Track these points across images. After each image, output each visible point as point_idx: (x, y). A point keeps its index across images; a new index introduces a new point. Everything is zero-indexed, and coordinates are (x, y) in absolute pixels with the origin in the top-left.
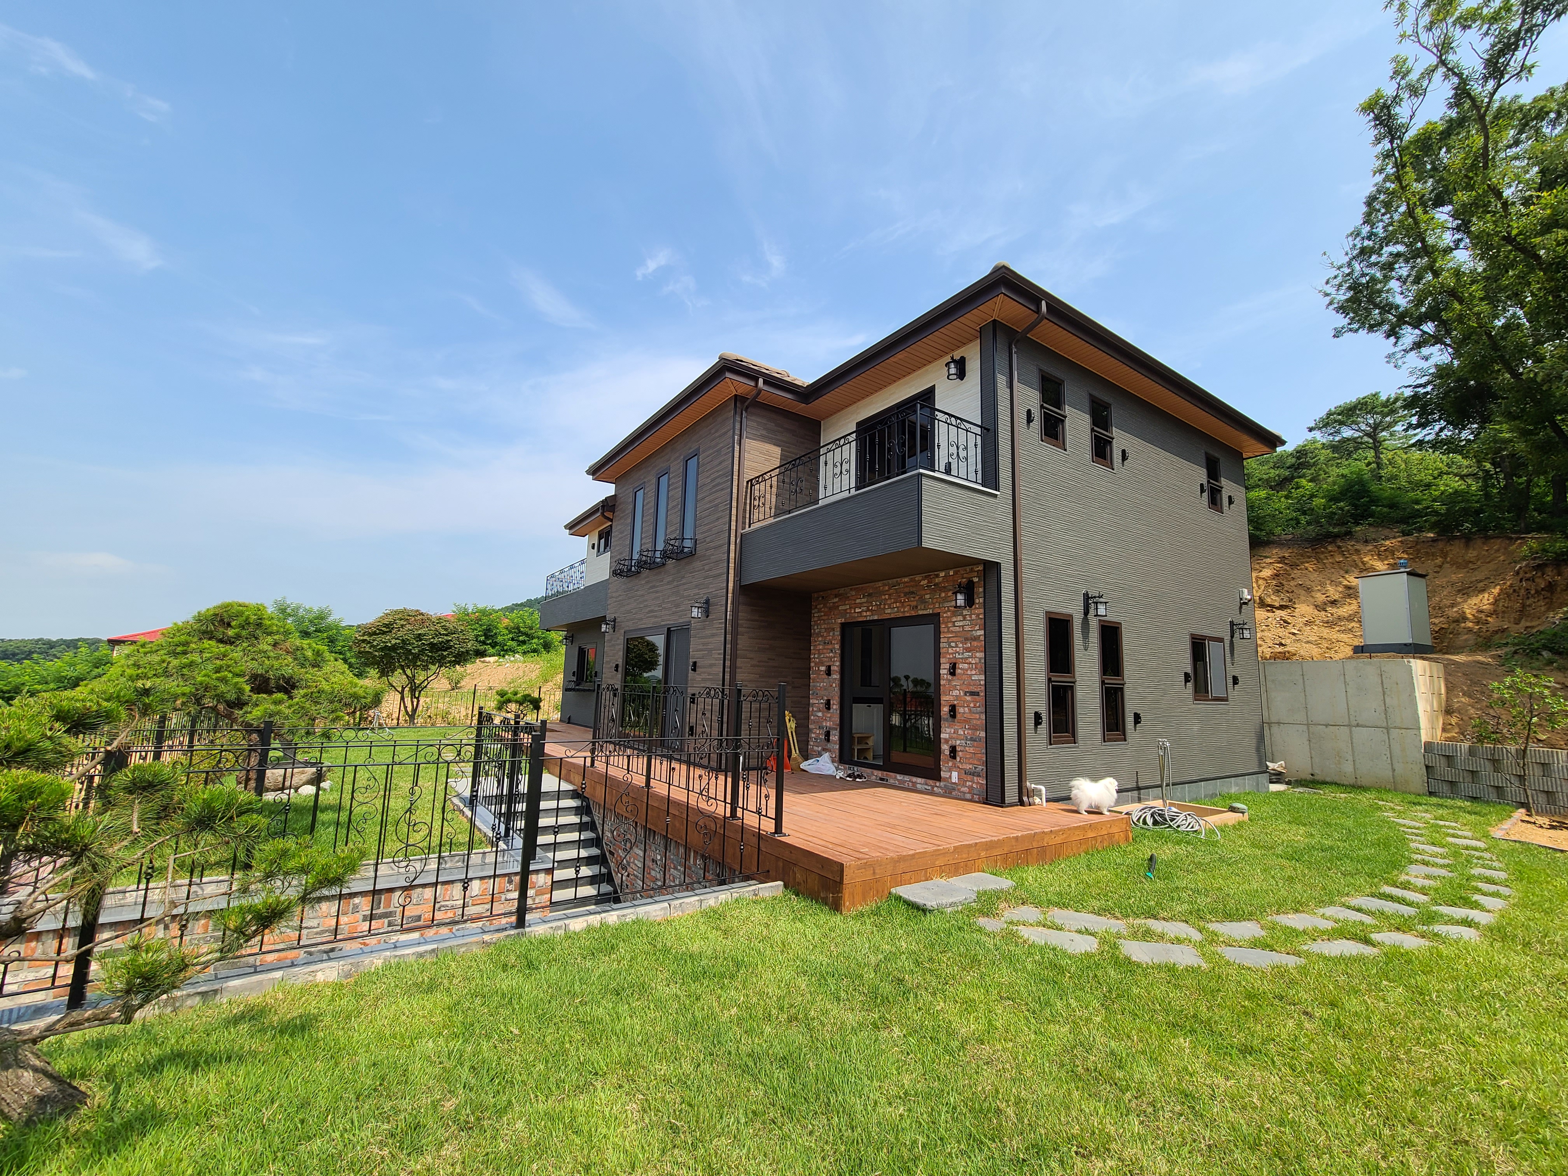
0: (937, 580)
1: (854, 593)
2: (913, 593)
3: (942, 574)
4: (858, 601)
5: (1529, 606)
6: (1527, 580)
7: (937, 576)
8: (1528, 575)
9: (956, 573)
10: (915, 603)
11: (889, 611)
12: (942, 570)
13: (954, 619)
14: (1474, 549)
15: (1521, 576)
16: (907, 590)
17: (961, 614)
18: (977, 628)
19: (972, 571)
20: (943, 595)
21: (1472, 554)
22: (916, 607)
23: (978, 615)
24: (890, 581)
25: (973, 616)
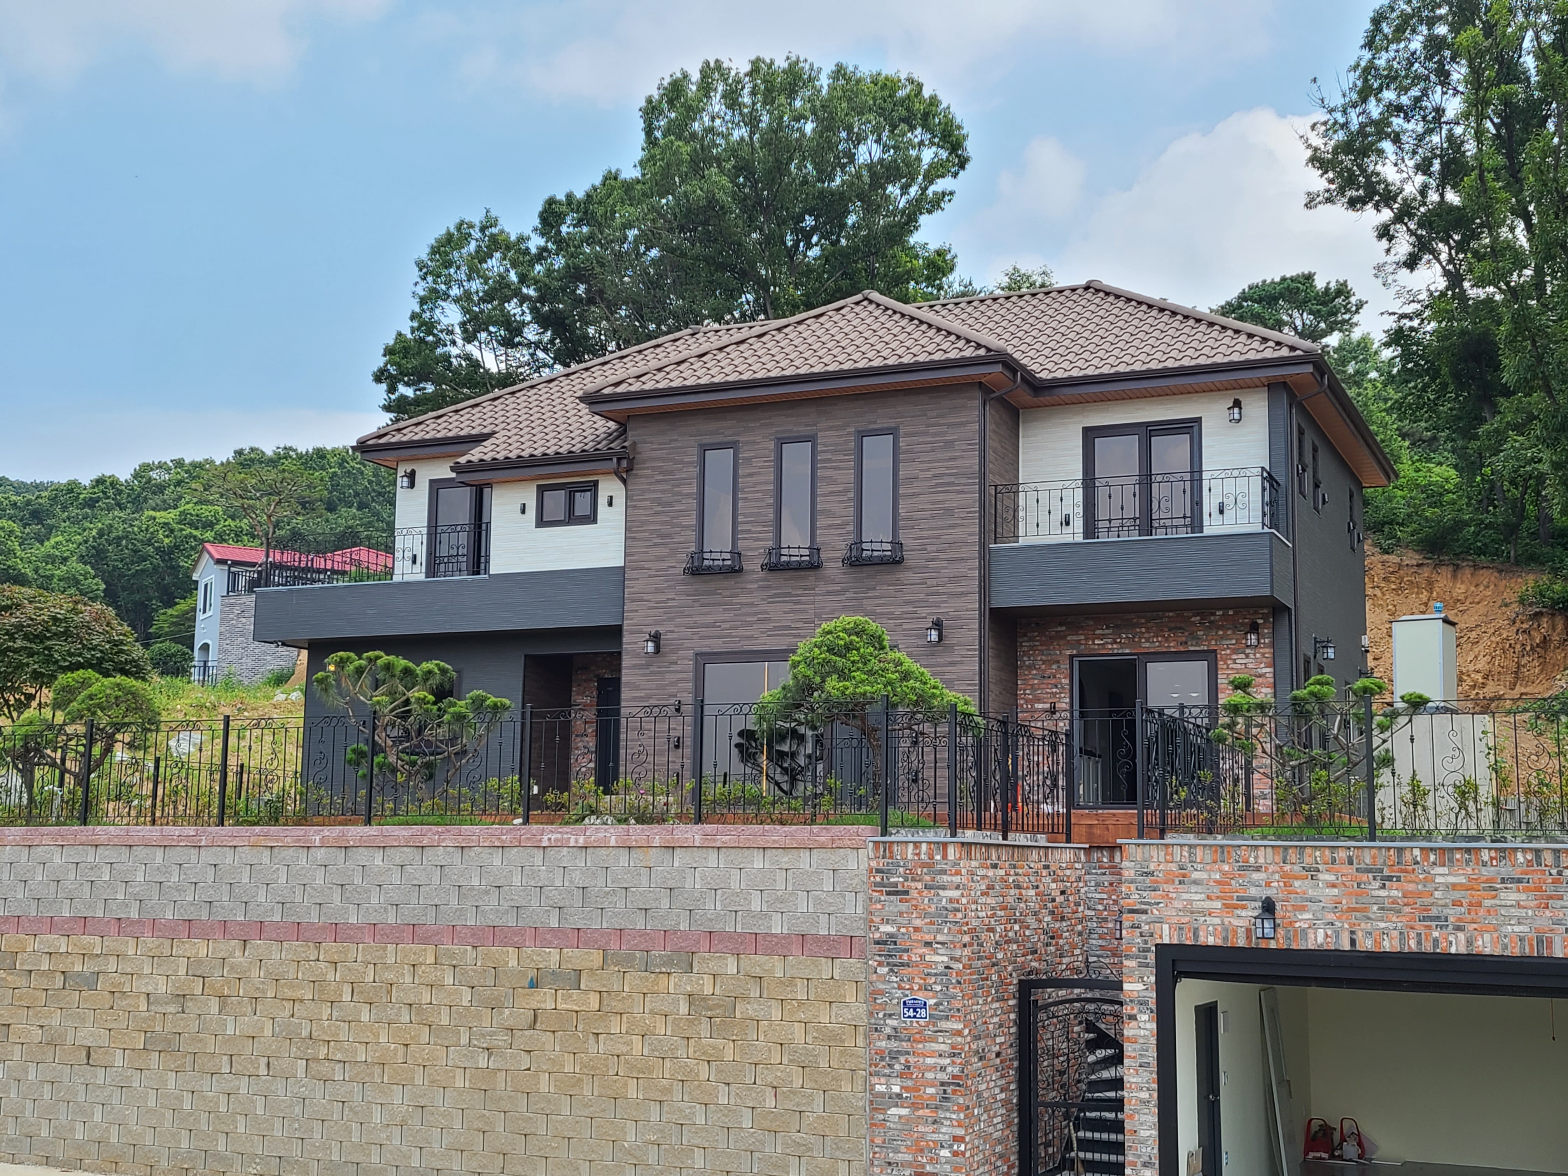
0: (1212, 618)
1: (1091, 623)
2: (1180, 628)
3: (1221, 613)
4: (1098, 632)
5: (1524, 666)
6: (1524, 632)
7: (1214, 614)
8: (1525, 626)
9: (1235, 613)
10: (1184, 639)
11: (1147, 645)
12: (1220, 609)
13: (1234, 657)
14: (1462, 582)
15: (1518, 624)
16: (1173, 625)
17: (1244, 653)
18: (1263, 665)
19: (1256, 612)
20: (1221, 633)
21: (1460, 589)
22: (1186, 643)
23: (1263, 654)
24: (1149, 614)
25: (1258, 655)
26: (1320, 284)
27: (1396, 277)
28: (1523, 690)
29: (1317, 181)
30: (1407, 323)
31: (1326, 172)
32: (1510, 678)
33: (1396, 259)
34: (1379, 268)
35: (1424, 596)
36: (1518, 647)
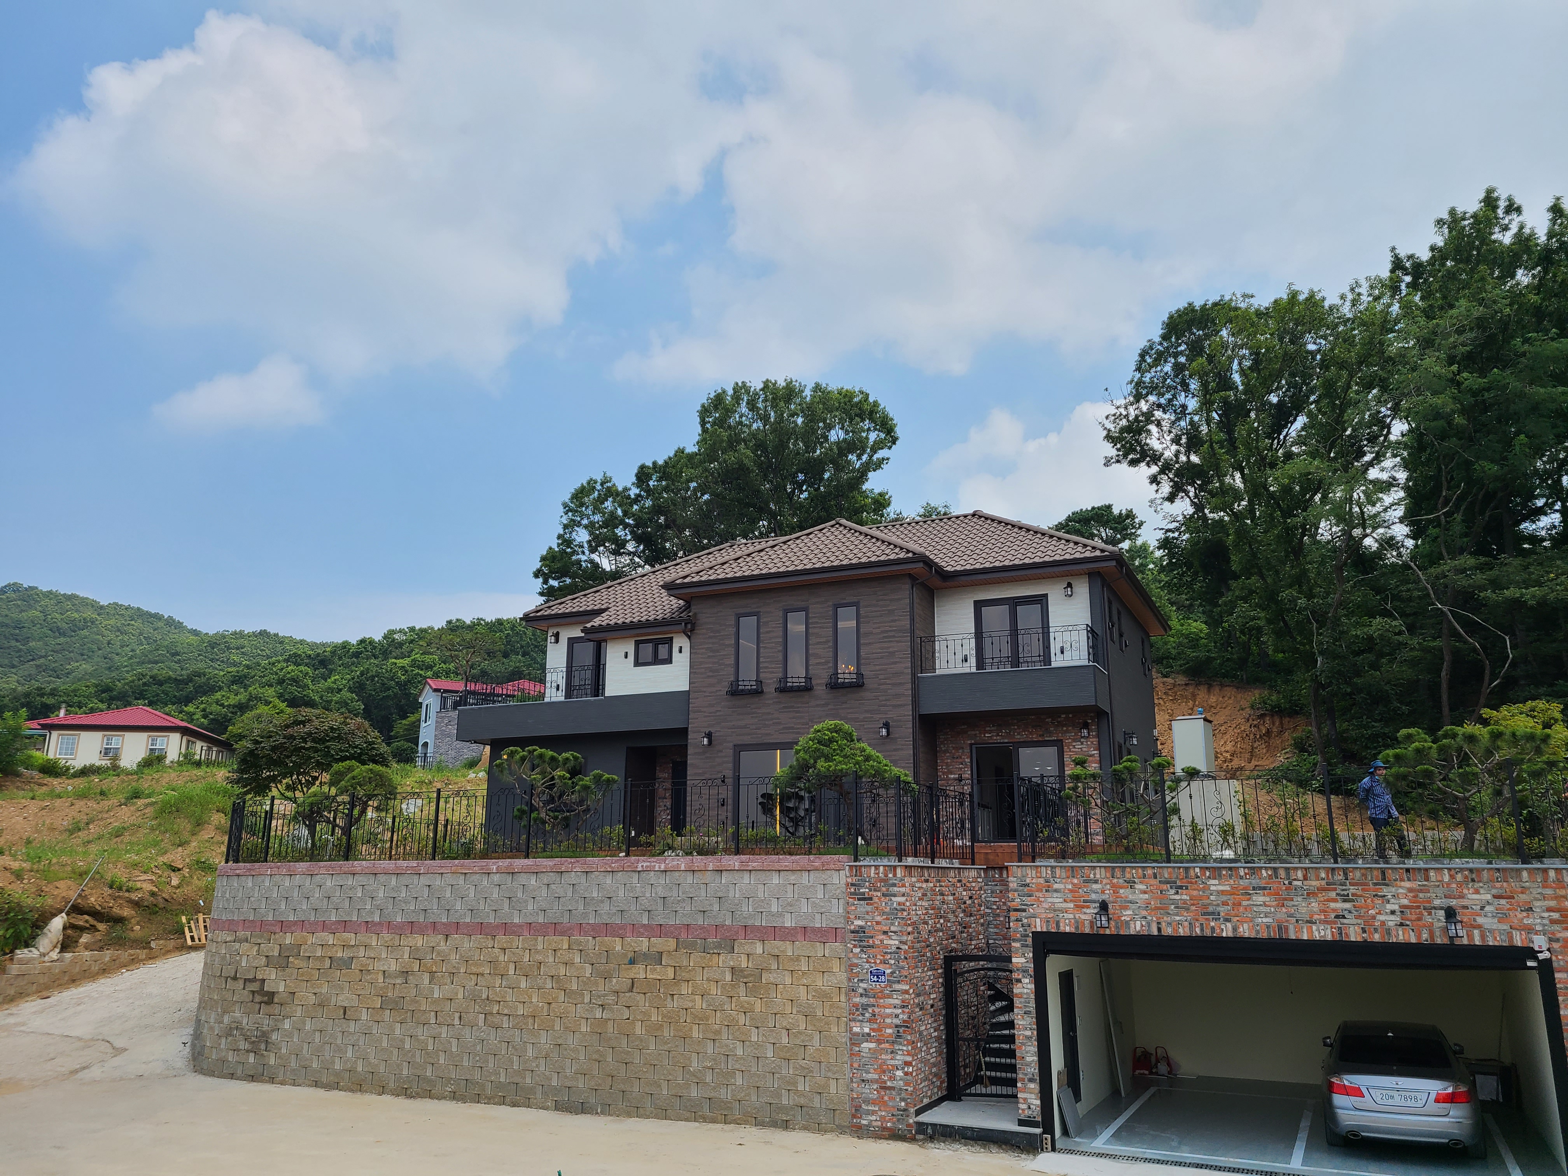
0: (1059, 719)
1: (983, 723)
2: (1039, 726)
3: (1063, 716)
4: (987, 729)
5: (1256, 748)
7: (1060, 717)
9: (1073, 716)
10: (1042, 733)
11: (1019, 737)
12: (1063, 714)
13: (1074, 744)
14: (1214, 695)
15: (1251, 721)
16: (1034, 724)
17: (1080, 741)
18: (1092, 749)
19: (1086, 716)
20: (1065, 729)
22: (1043, 735)
23: (1092, 742)
24: (1019, 717)
25: (1089, 743)
26: (1116, 511)
27: (1162, 507)
28: (1257, 763)
29: (1111, 451)
30: (1171, 535)
31: (1116, 445)
32: (1247, 756)
33: (1162, 496)
34: (1152, 501)
35: (1191, 704)
36: (1252, 736)
